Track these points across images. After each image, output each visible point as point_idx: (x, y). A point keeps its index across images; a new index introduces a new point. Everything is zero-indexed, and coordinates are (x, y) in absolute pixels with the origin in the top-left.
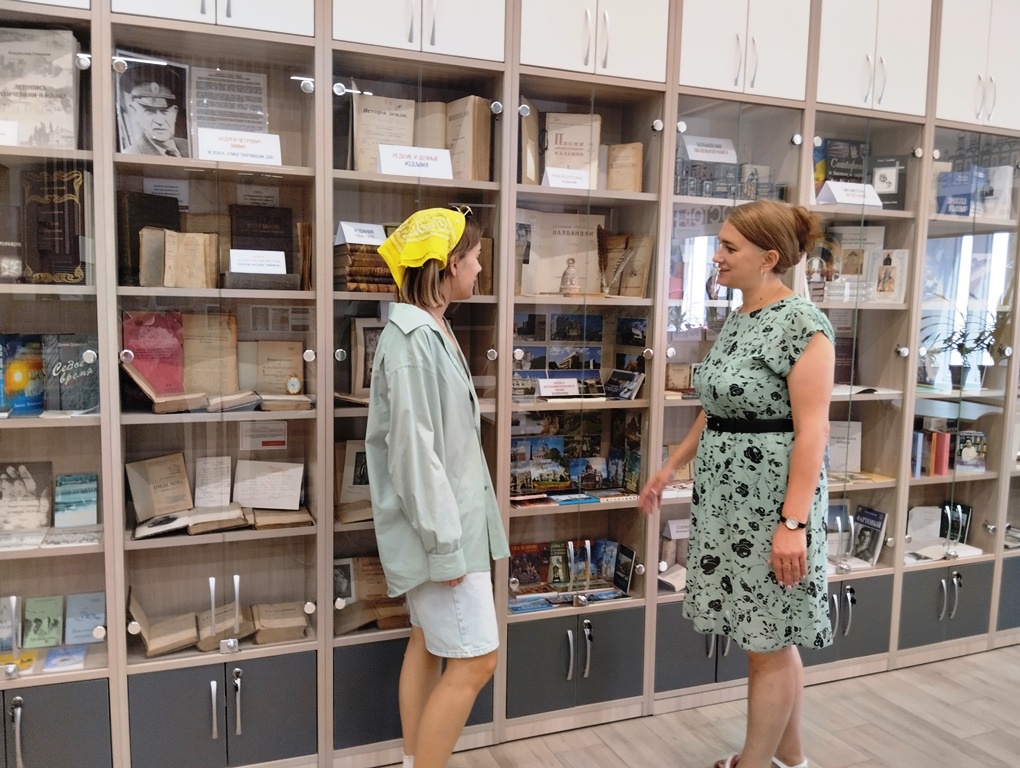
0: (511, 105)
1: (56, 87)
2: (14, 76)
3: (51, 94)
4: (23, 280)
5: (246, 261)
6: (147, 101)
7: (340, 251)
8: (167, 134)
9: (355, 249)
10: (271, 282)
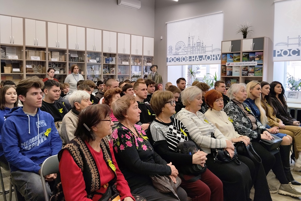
0: (47, 52)
5: (15, 70)
6: (2, 52)
7: (27, 68)
8: (4, 55)
9: (28, 68)
10: (18, 72)
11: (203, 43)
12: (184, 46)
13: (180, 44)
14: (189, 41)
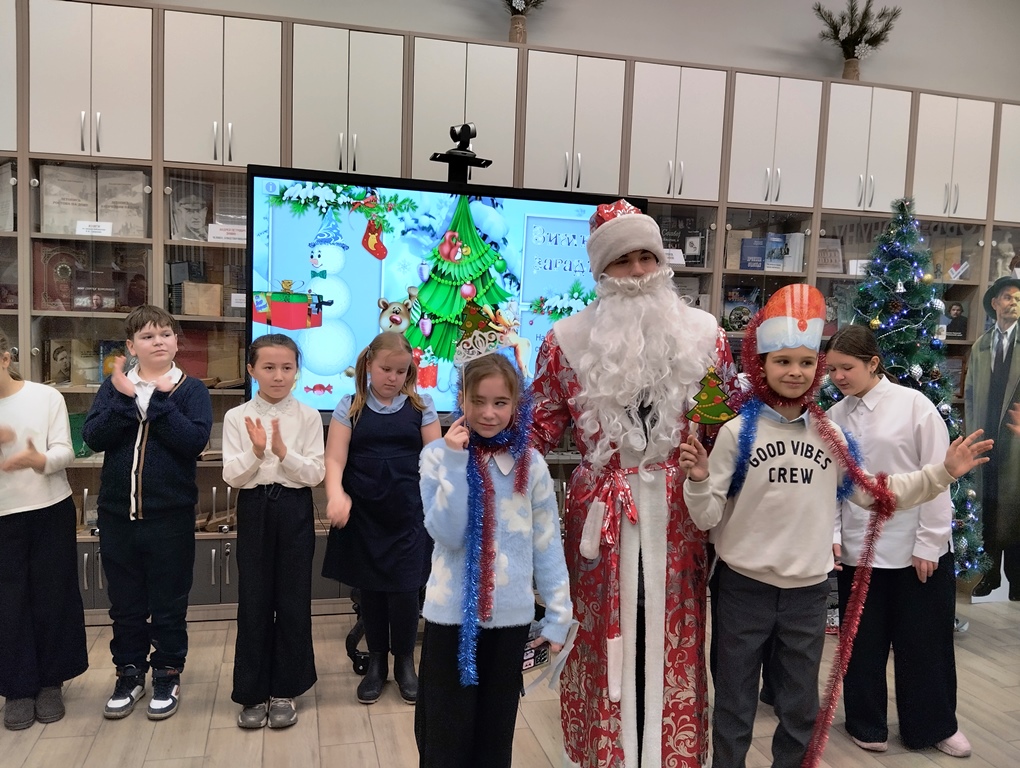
1: (134, 202)
2: (111, 196)
3: (131, 206)
4: (116, 310)
6: (188, 206)
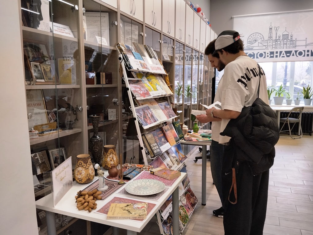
11: (292, 35)
12: (263, 39)
13: (255, 36)
14: (271, 32)
